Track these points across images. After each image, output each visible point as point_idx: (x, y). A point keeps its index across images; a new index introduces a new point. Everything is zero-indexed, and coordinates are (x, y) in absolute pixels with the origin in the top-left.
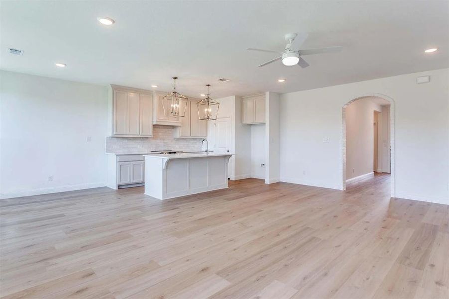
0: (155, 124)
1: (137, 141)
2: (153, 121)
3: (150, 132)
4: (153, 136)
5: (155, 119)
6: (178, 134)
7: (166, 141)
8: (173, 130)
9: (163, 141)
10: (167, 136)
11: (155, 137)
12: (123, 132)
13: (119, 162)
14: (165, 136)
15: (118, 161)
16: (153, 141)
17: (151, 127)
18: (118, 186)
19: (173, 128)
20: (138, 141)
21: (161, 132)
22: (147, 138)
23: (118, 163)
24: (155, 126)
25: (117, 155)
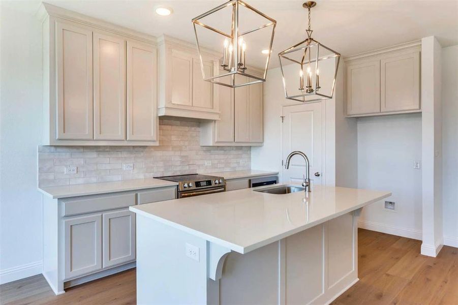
0: (162, 113)
1: (120, 155)
2: (158, 109)
3: (149, 132)
4: (157, 144)
5: (162, 104)
6: (210, 136)
7: (183, 154)
8: (198, 129)
9: (178, 153)
10: (187, 143)
11: (163, 145)
12: (82, 133)
13: (66, 216)
14: (182, 143)
15: (64, 214)
16: (159, 154)
17: (153, 124)
18: (65, 284)
19: (199, 126)
20: (125, 154)
21: (175, 134)
22: (145, 147)
23: (64, 221)
24: (164, 120)
25: (60, 199)
